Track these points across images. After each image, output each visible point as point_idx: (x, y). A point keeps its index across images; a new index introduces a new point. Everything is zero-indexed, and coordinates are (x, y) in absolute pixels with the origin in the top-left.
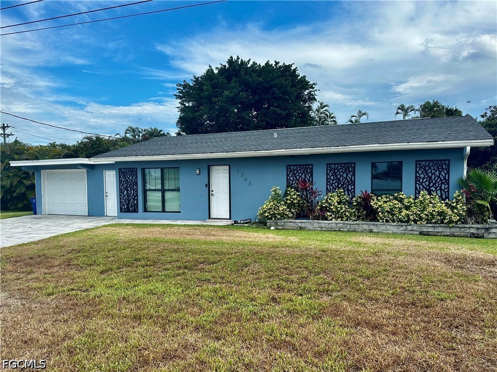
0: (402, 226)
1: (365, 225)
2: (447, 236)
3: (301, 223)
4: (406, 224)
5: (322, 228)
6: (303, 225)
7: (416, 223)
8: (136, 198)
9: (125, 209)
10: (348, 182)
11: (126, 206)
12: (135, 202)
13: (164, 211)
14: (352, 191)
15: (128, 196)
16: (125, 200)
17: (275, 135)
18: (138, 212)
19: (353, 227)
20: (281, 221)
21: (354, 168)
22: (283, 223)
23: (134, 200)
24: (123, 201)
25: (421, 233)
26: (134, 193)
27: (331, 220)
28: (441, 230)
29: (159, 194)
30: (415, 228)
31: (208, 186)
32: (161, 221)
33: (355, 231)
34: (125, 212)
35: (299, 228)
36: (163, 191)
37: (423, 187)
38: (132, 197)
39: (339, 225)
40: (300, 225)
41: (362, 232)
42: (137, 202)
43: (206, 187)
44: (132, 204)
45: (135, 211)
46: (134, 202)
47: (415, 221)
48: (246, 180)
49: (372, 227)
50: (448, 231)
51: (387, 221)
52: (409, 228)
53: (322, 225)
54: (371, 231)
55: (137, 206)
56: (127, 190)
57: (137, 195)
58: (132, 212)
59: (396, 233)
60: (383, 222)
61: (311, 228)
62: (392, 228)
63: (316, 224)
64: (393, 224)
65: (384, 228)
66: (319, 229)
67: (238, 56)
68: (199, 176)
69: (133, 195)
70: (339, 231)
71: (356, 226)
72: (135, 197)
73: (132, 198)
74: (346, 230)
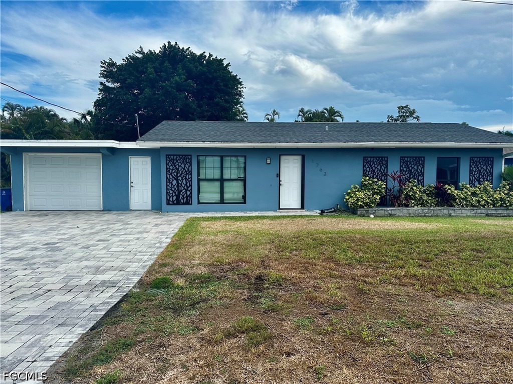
0: (473, 210)
1: (445, 210)
2: (505, 216)
3: (391, 210)
4: (476, 208)
5: (410, 214)
6: (393, 212)
7: (484, 207)
8: (189, 189)
9: (173, 201)
10: (419, 173)
11: (175, 198)
12: (188, 193)
13: (222, 201)
14: (421, 181)
15: (178, 186)
16: (174, 191)
17: (327, 128)
18: (191, 204)
19: (436, 212)
20: (372, 209)
21: (424, 161)
22: (374, 211)
23: (186, 190)
24: (171, 192)
25: (487, 215)
26: (187, 183)
27: (414, 207)
28: (500, 212)
29: (218, 184)
30: (483, 211)
31: (278, 175)
32: (232, 213)
33: (437, 216)
34: (174, 204)
35: (389, 215)
36: (222, 180)
37: (475, 178)
38: (184, 187)
39: (424, 211)
40: (390, 212)
41: (443, 216)
42: (191, 193)
43: (277, 177)
44: (183, 196)
45: (188, 203)
46: (186, 193)
47: (484, 206)
48: (321, 170)
49: (451, 212)
50: (505, 213)
51: (463, 206)
52: (479, 211)
53: (411, 212)
54: (450, 215)
55: (191, 197)
56: (177, 180)
57: (191, 185)
58: (183, 204)
59: (469, 216)
60: (459, 207)
61: (401, 215)
62: (467, 212)
63: (405, 210)
64: (467, 208)
65: (460, 212)
66: (408, 215)
67: (176, 43)
68: (270, 165)
69: (186, 185)
70: (425, 216)
71: (438, 211)
72: (188, 187)
73: (184, 189)
74: (431, 215)
